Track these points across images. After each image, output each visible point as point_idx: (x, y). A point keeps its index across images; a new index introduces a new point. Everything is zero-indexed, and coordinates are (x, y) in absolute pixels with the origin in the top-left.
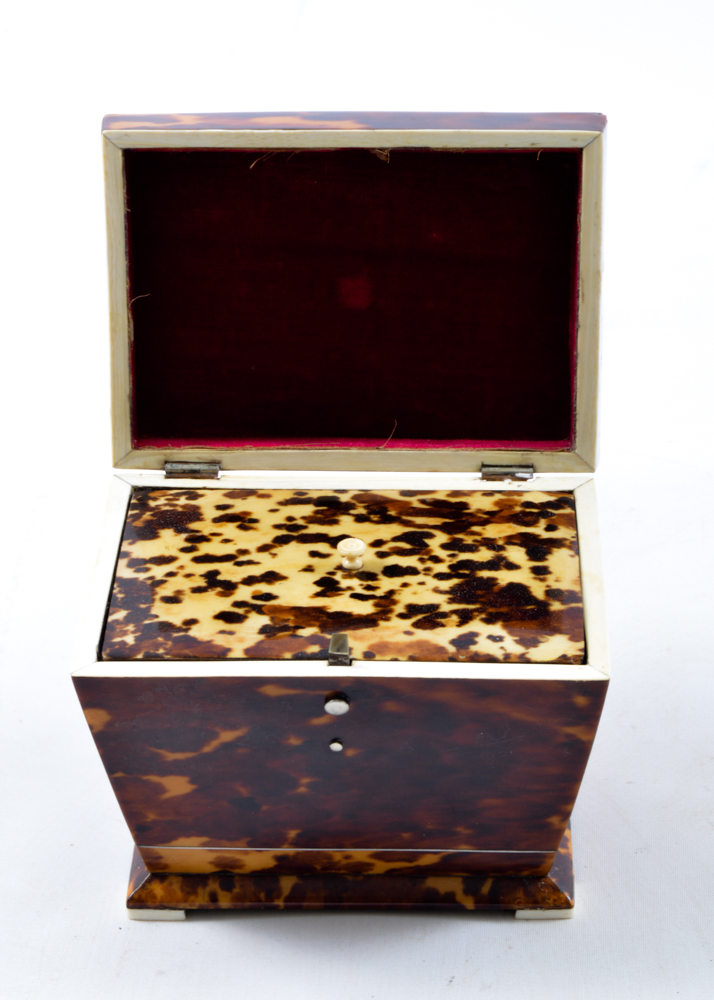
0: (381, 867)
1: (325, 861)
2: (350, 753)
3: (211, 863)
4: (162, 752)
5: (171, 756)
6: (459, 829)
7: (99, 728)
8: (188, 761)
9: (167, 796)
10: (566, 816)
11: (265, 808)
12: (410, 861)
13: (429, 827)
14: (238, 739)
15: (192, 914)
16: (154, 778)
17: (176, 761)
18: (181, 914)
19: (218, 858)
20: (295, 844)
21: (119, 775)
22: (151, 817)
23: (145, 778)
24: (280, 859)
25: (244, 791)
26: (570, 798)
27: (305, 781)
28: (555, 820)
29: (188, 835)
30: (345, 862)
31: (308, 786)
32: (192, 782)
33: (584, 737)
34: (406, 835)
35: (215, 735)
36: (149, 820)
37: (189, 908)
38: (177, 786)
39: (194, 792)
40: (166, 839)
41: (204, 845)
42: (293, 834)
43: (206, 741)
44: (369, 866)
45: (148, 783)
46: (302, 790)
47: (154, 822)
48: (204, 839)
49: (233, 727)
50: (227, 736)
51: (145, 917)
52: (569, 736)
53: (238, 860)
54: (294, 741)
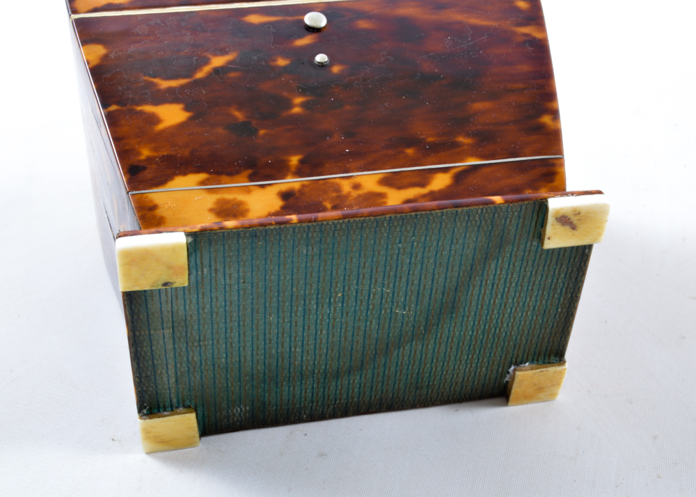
0: (395, 198)
1: (334, 194)
2: (336, 69)
3: (211, 210)
4: (156, 80)
5: (164, 84)
6: (461, 139)
7: (95, 62)
8: (182, 87)
9: (161, 127)
10: (555, 114)
11: (262, 132)
12: (423, 185)
13: (430, 139)
14: (230, 62)
16: (148, 108)
17: (170, 90)
19: (219, 202)
20: (299, 173)
21: (113, 108)
22: (146, 153)
23: (139, 108)
24: (286, 196)
25: (239, 115)
26: (551, 96)
27: (298, 100)
28: (546, 119)
29: (185, 173)
30: (355, 194)
31: (302, 105)
32: (186, 109)
33: (538, 35)
34: (410, 151)
35: (207, 62)
36: (142, 157)
37: (190, 231)
38: (172, 115)
39: (190, 119)
40: (160, 181)
41: (202, 183)
42: (294, 160)
43: (198, 67)
44: (382, 196)
45: (141, 113)
46: (297, 110)
47: (149, 159)
48: (203, 176)
49: (223, 52)
50: (218, 61)
52: (526, 35)
53: (241, 203)
54: (282, 62)
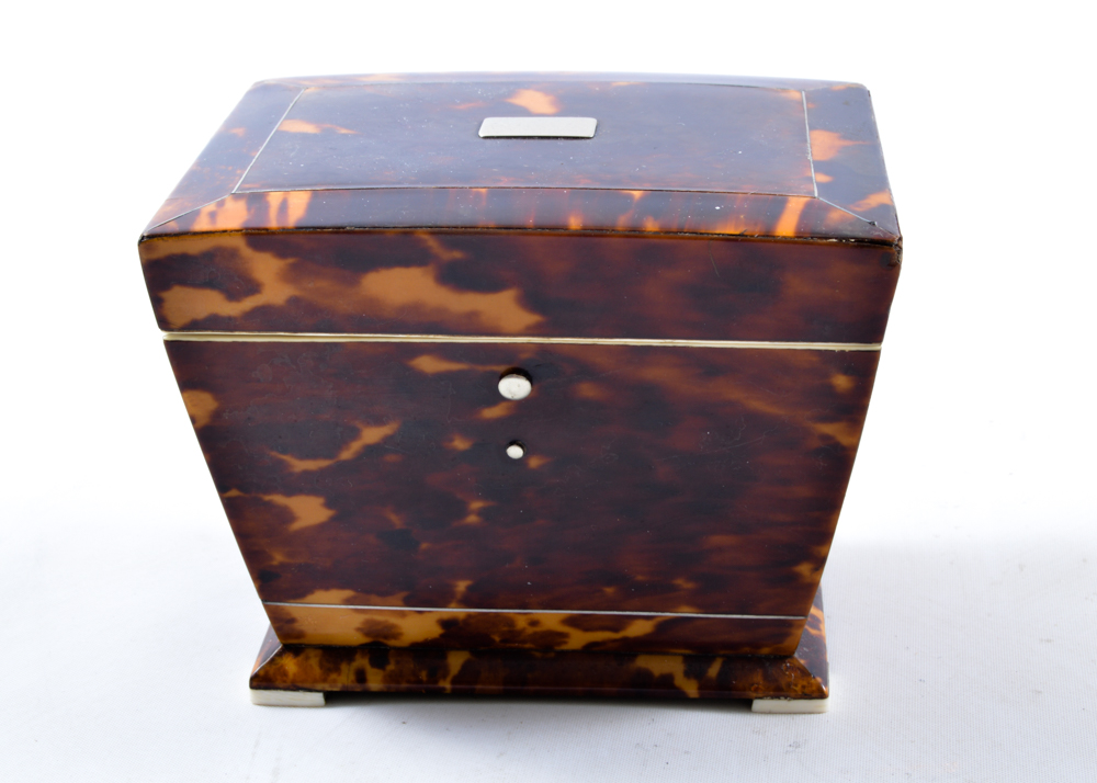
0: (577, 639)
1: (505, 629)
2: (534, 462)
3: (358, 629)
4: (286, 458)
5: (300, 465)
6: (679, 582)
7: (203, 422)
8: (322, 471)
9: (296, 526)
10: (819, 563)
11: (424, 546)
12: (616, 630)
13: (640, 578)
14: (387, 439)
15: (333, 698)
16: (279, 499)
17: (306, 473)
18: (318, 697)
19: (367, 622)
20: (466, 601)
21: (234, 493)
22: (278, 558)
23: (267, 498)
24: (447, 624)
25: (396, 520)
26: (825, 535)
27: (476, 505)
28: (804, 569)
29: (327, 588)
30: (531, 630)
31: (479, 513)
32: (328, 505)
33: (845, 440)
34: (609, 590)
35: (355, 434)
36: (275, 563)
37: (329, 689)
38: (309, 511)
39: (332, 519)
40: (299, 593)
41: (348, 601)
42: (462, 586)
43: (343, 443)
44: (564, 635)
45: (270, 505)
46: (472, 519)
47: (282, 565)
48: (348, 593)
49: (378, 421)
50: (372, 435)
51: (273, 701)
52: (826, 438)
53: (393, 626)
54: (460, 444)
